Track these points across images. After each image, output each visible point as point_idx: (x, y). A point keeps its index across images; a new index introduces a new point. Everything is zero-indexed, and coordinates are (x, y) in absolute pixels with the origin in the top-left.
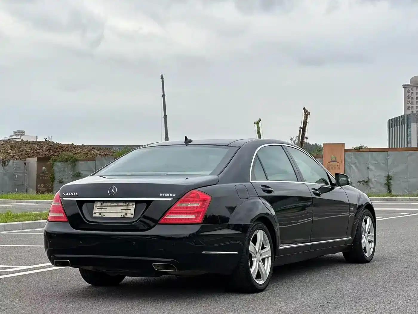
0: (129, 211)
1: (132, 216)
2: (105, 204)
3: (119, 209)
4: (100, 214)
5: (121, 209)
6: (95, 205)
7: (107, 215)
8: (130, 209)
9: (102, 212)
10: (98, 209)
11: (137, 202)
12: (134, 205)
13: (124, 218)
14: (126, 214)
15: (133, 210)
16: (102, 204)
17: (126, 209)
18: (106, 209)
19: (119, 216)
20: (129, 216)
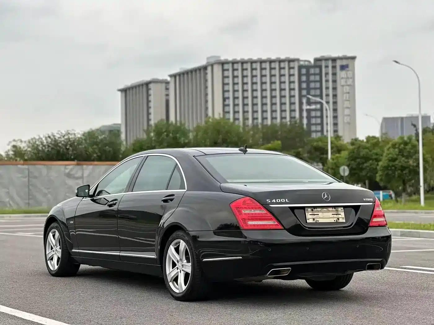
0: (340, 216)
1: (344, 221)
2: (315, 210)
3: (330, 214)
4: (314, 220)
5: (332, 214)
6: (306, 211)
7: (321, 221)
8: (340, 214)
9: (315, 218)
10: (310, 215)
11: (344, 207)
12: (343, 210)
13: (337, 223)
14: (338, 219)
15: (343, 214)
16: (312, 210)
17: (337, 214)
18: (318, 215)
19: (332, 220)
20: (341, 220)
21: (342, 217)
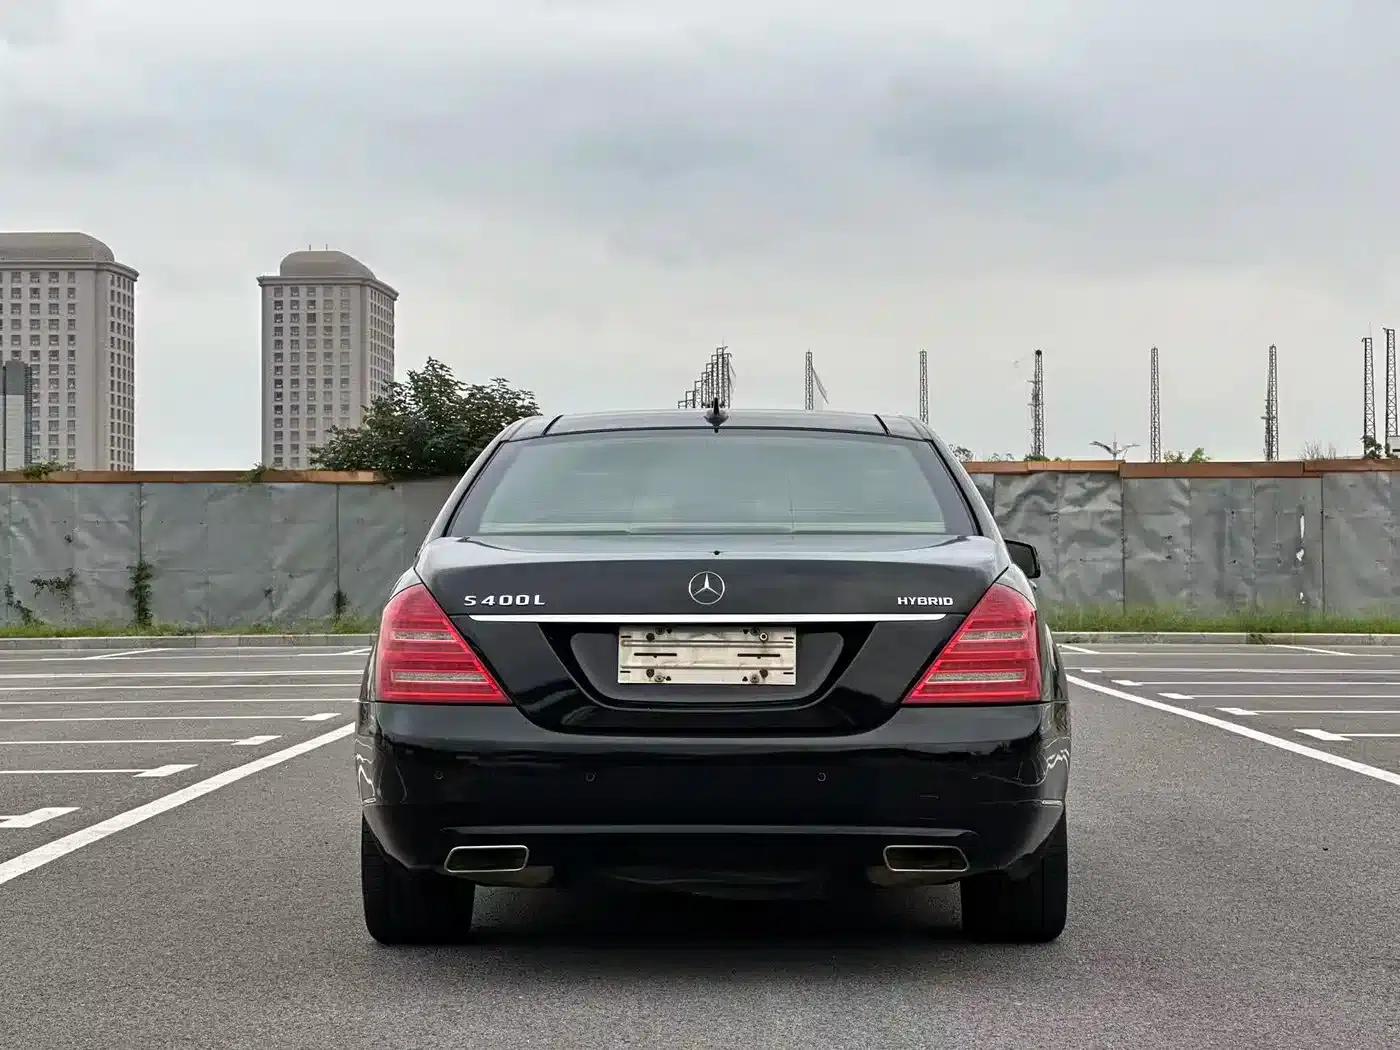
0: (773, 662)
1: (791, 680)
2: (665, 636)
3: (729, 656)
4: (650, 672)
5: (740, 655)
6: (621, 640)
7: (679, 678)
8: (778, 656)
9: (657, 667)
10: (636, 654)
11: (802, 629)
12: (794, 641)
13: (755, 686)
14: (764, 673)
15: (789, 656)
16: (650, 638)
17: (759, 656)
18: (675, 655)
19: (735, 678)
20: (775, 678)
21: (782, 666)
